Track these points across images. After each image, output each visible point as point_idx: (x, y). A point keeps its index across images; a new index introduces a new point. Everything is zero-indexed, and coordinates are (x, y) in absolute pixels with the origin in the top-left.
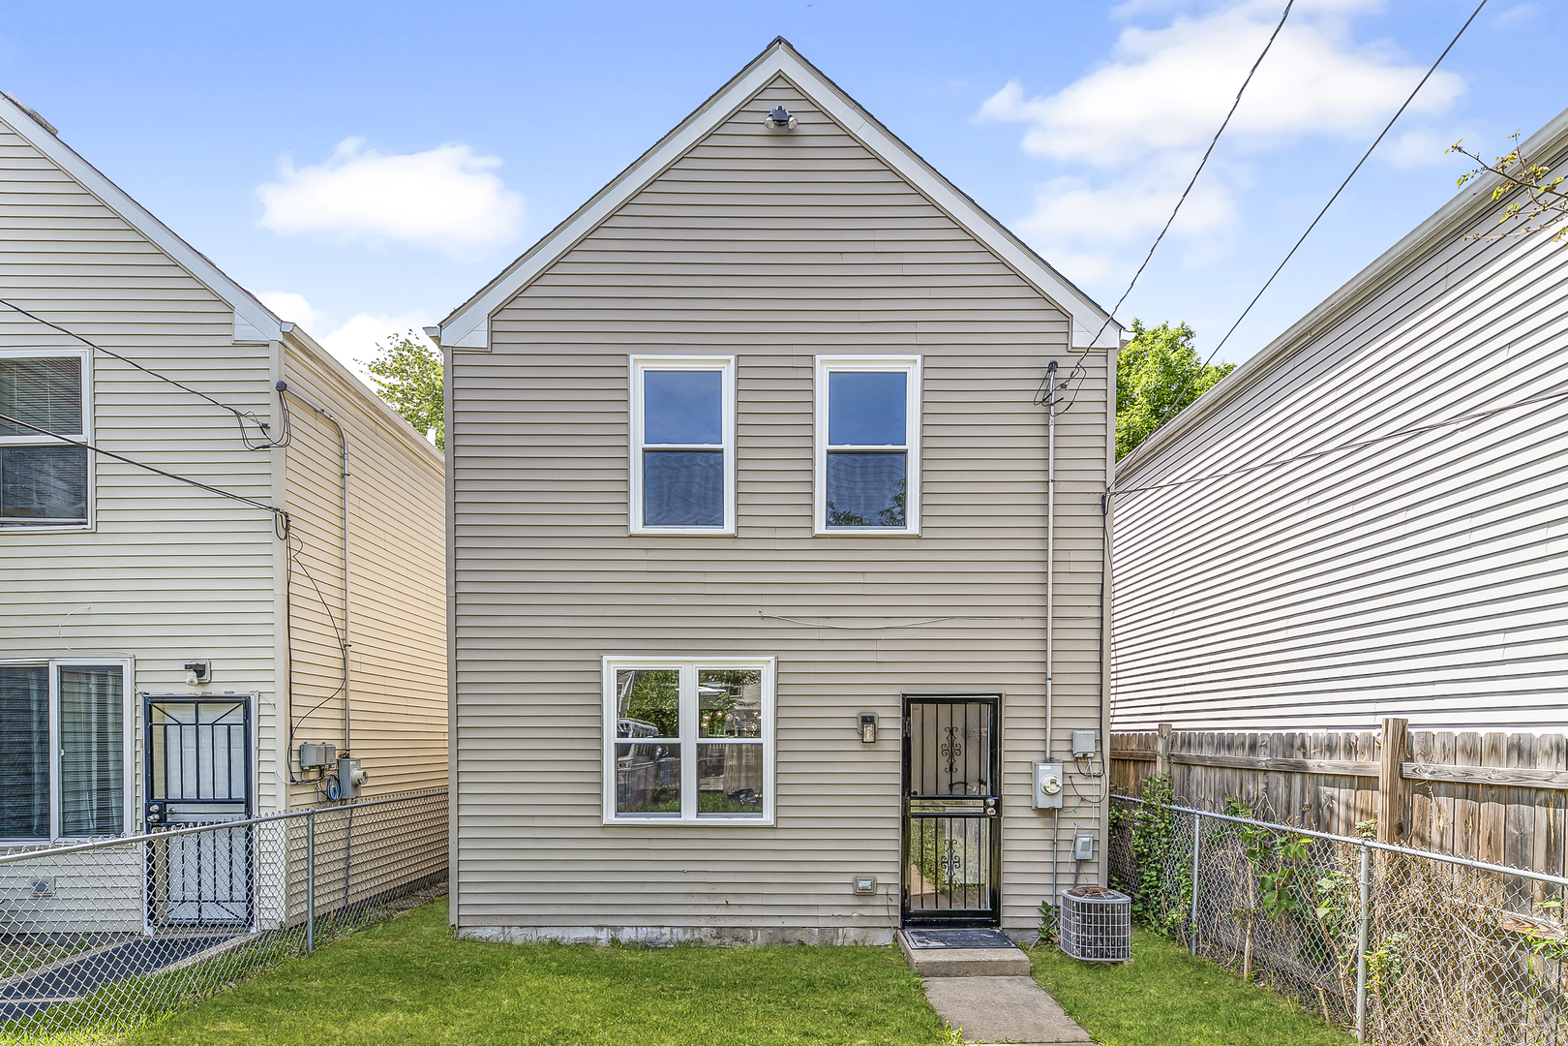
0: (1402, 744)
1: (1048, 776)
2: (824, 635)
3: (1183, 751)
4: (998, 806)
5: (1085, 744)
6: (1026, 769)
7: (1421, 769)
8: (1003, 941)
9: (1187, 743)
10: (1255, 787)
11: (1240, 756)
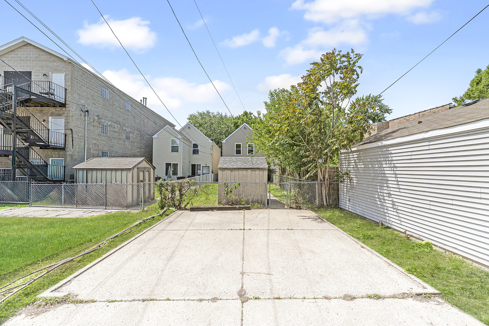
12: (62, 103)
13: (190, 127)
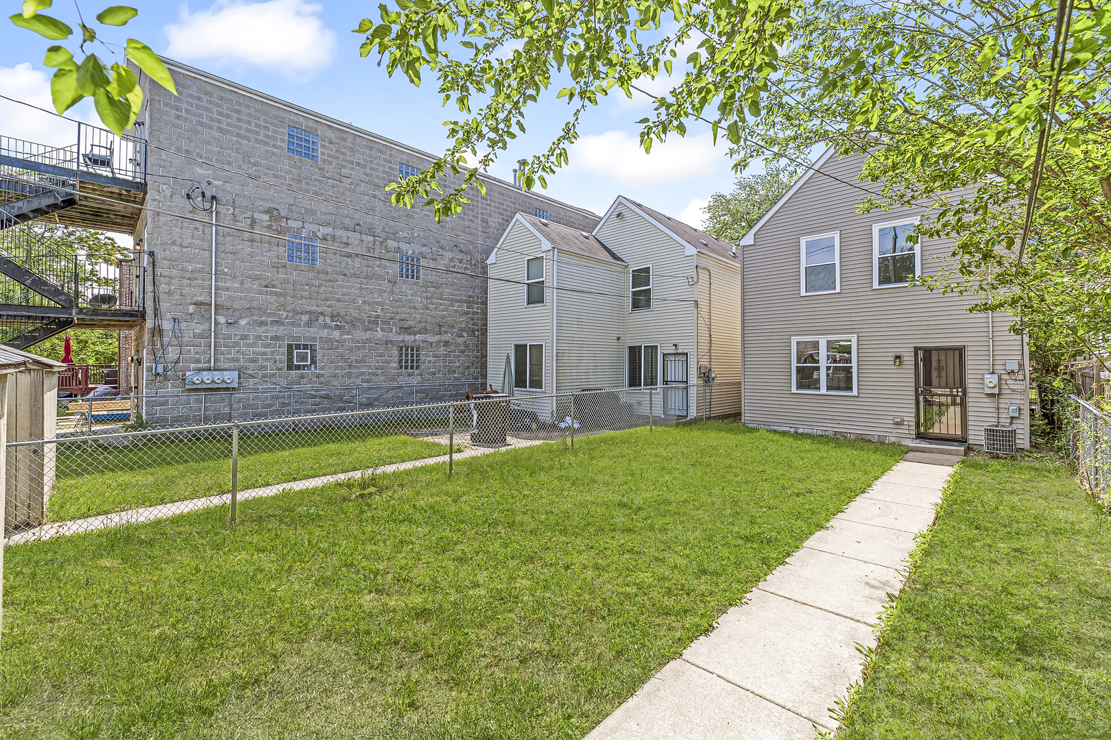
1: (989, 379)
2: (877, 325)
4: (964, 392)
5: (1013, 366)
6: (978, 376)
12: (129, 181)
13: (625, 212)
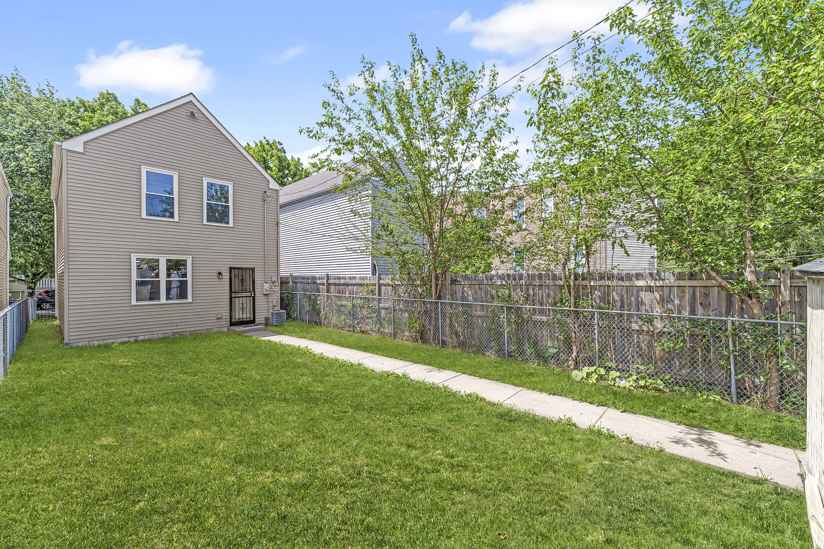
0: (328, 277)
1: (266, 286)
2: (206, 250)
3: (295, 280)
4: (254, 294)
5: (275, 279)
6: (261, 285)
7: (331, 281)
8: (257, 325)
9: (296, 278)
10: (309, 287)
11: (306, 281)
